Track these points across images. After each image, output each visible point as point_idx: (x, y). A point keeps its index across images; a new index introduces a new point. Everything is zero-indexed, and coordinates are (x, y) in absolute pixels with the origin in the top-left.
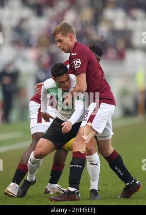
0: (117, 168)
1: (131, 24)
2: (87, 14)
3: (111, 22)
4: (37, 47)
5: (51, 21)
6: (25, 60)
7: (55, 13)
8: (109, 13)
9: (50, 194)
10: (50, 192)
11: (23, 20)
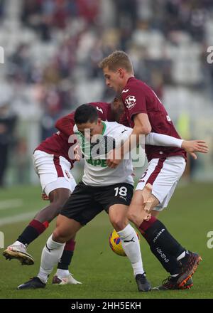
0: (160, 251)
1: (171, 52)
2: (111, 38)
3: (143, 49)
4: (42, 83)
5: (62, 47)
6: (26, 101)
7: (67, 37)
8: (141, 37)
9: (61, 283)
10: (61, 281)
11: (22, 47)
